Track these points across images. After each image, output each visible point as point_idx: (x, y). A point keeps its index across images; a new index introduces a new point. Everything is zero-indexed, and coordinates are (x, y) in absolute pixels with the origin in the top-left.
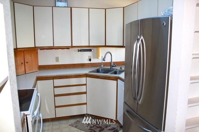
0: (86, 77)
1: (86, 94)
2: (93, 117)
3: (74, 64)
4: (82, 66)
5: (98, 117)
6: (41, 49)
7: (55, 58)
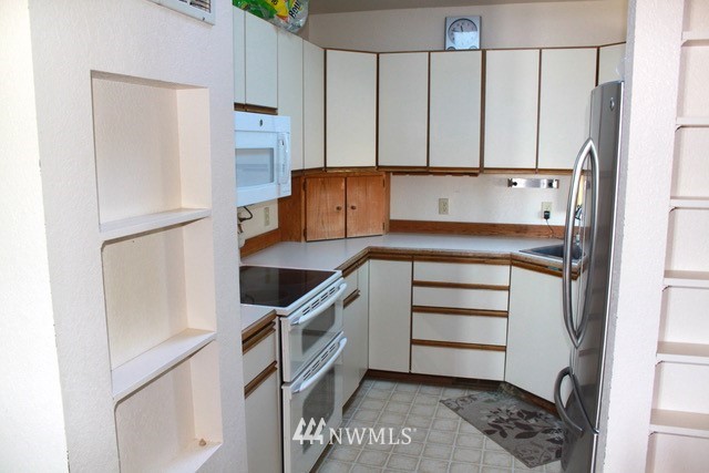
0: (512, 264)
1: (506, 319)
2: (523, 396)
3: (494, 225)
4: (518, 232)
5: (535, 400)
6: (395, 173)
7: (437, 203)
